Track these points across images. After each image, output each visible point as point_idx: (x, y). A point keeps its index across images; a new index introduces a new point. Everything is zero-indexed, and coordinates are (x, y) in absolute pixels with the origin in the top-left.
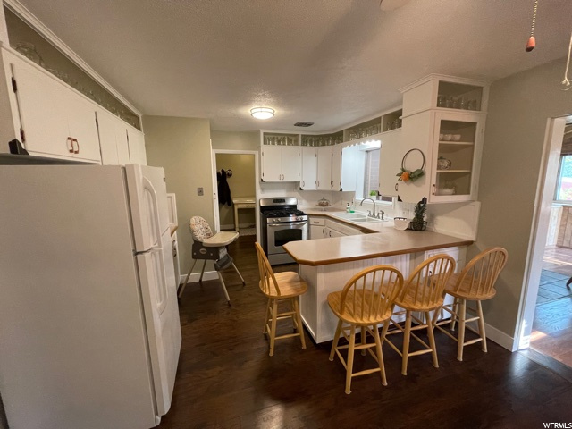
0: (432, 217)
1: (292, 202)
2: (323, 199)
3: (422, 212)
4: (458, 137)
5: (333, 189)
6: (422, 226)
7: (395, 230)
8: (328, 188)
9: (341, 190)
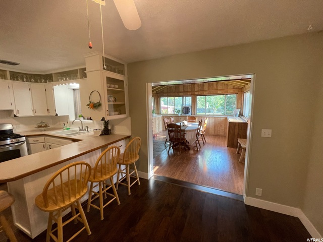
0: (113, 127)
1: (8, 127)
2: (42, 122)
3: (107, 124)
4: (117, 86)
5: (50, 114)
6: (109, 132)
7: (95, 137)
8: (46, 114)
9: (57, 115)
